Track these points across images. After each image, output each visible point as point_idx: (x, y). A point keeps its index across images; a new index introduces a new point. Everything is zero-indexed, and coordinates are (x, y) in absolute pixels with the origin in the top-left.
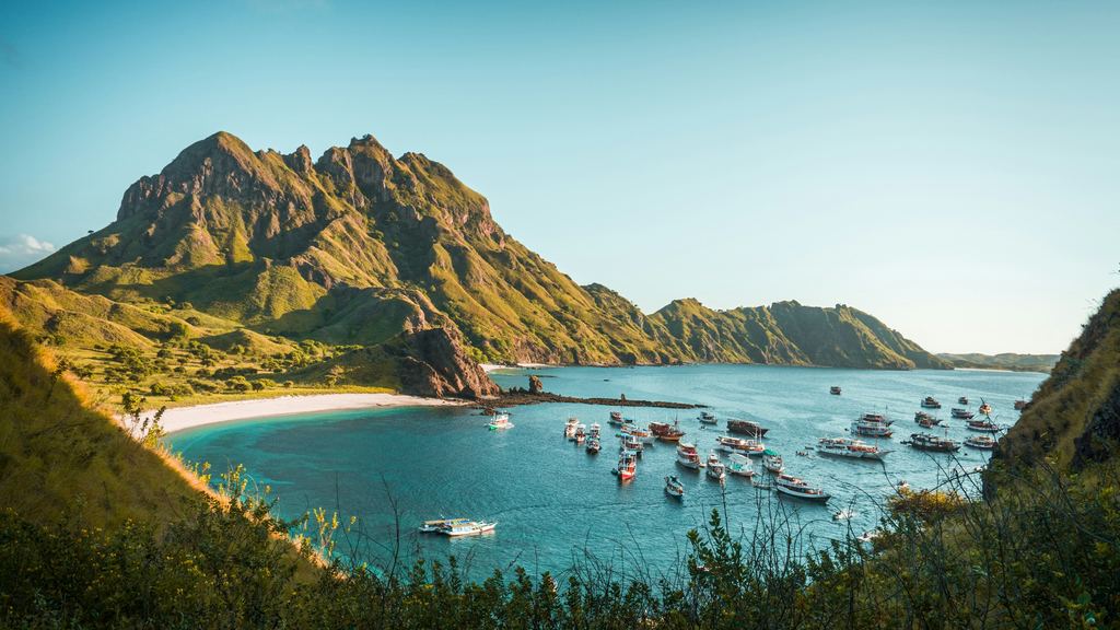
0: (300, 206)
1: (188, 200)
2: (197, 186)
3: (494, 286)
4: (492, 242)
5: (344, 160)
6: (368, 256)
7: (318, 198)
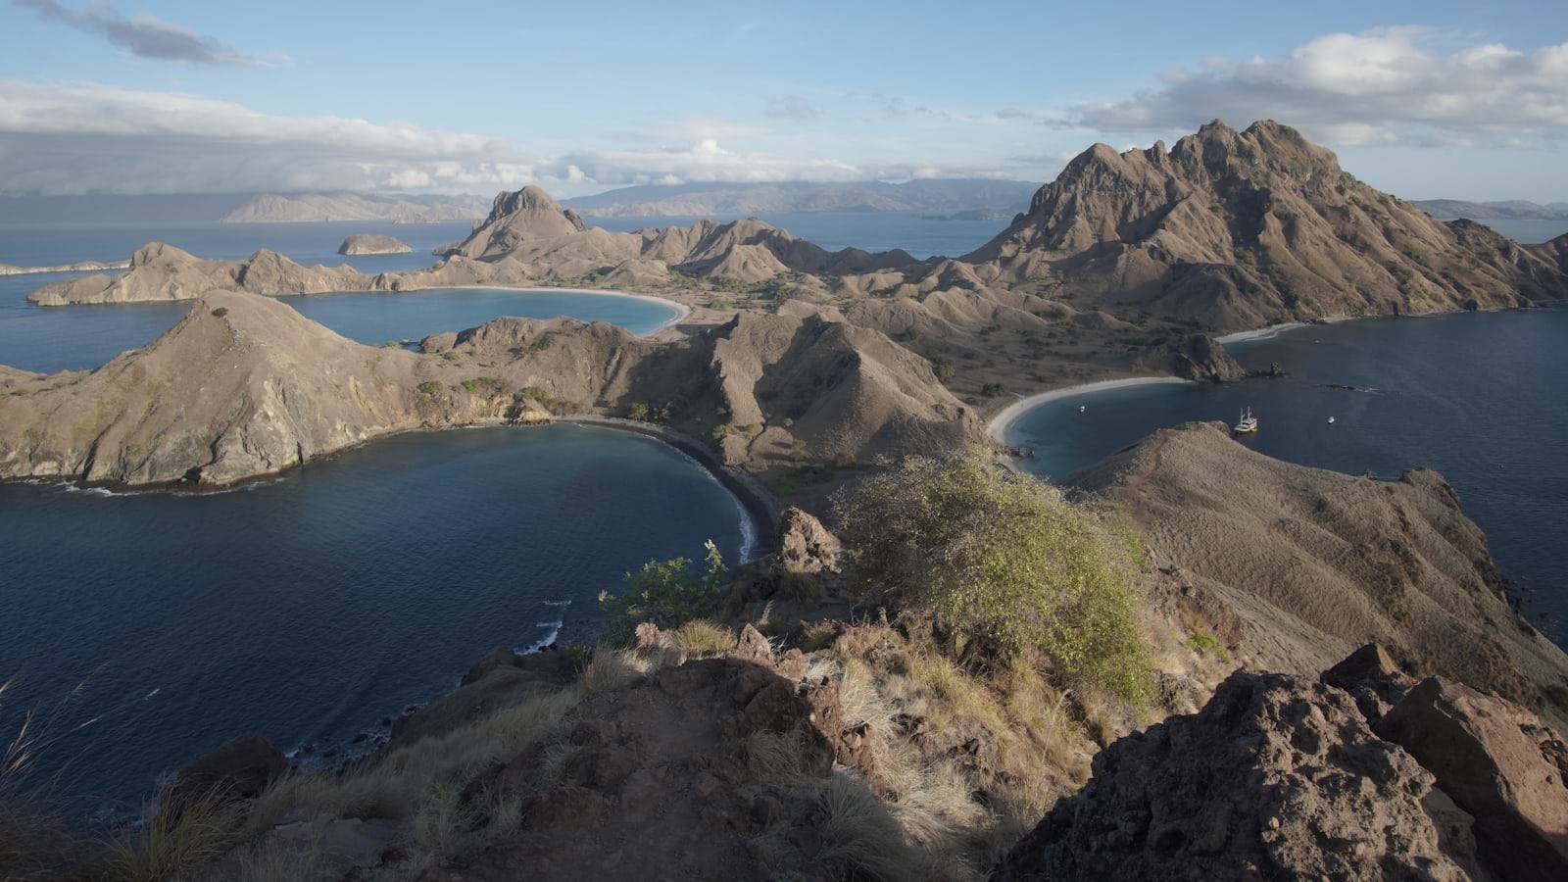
0: (1155, 193)
1: (1074, 197)
2: (1080, 186)
3: (1322, 245)
4: (1336, 196)
5: (1192, 147)
6: (1205, 230)
7: (1169, 184)
